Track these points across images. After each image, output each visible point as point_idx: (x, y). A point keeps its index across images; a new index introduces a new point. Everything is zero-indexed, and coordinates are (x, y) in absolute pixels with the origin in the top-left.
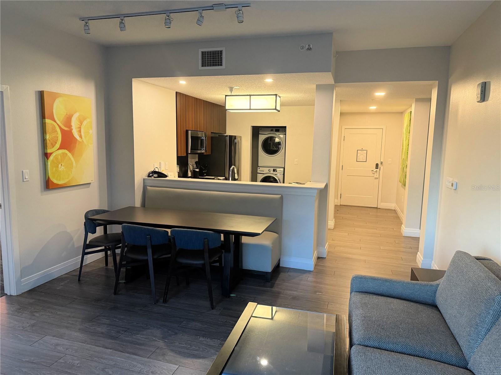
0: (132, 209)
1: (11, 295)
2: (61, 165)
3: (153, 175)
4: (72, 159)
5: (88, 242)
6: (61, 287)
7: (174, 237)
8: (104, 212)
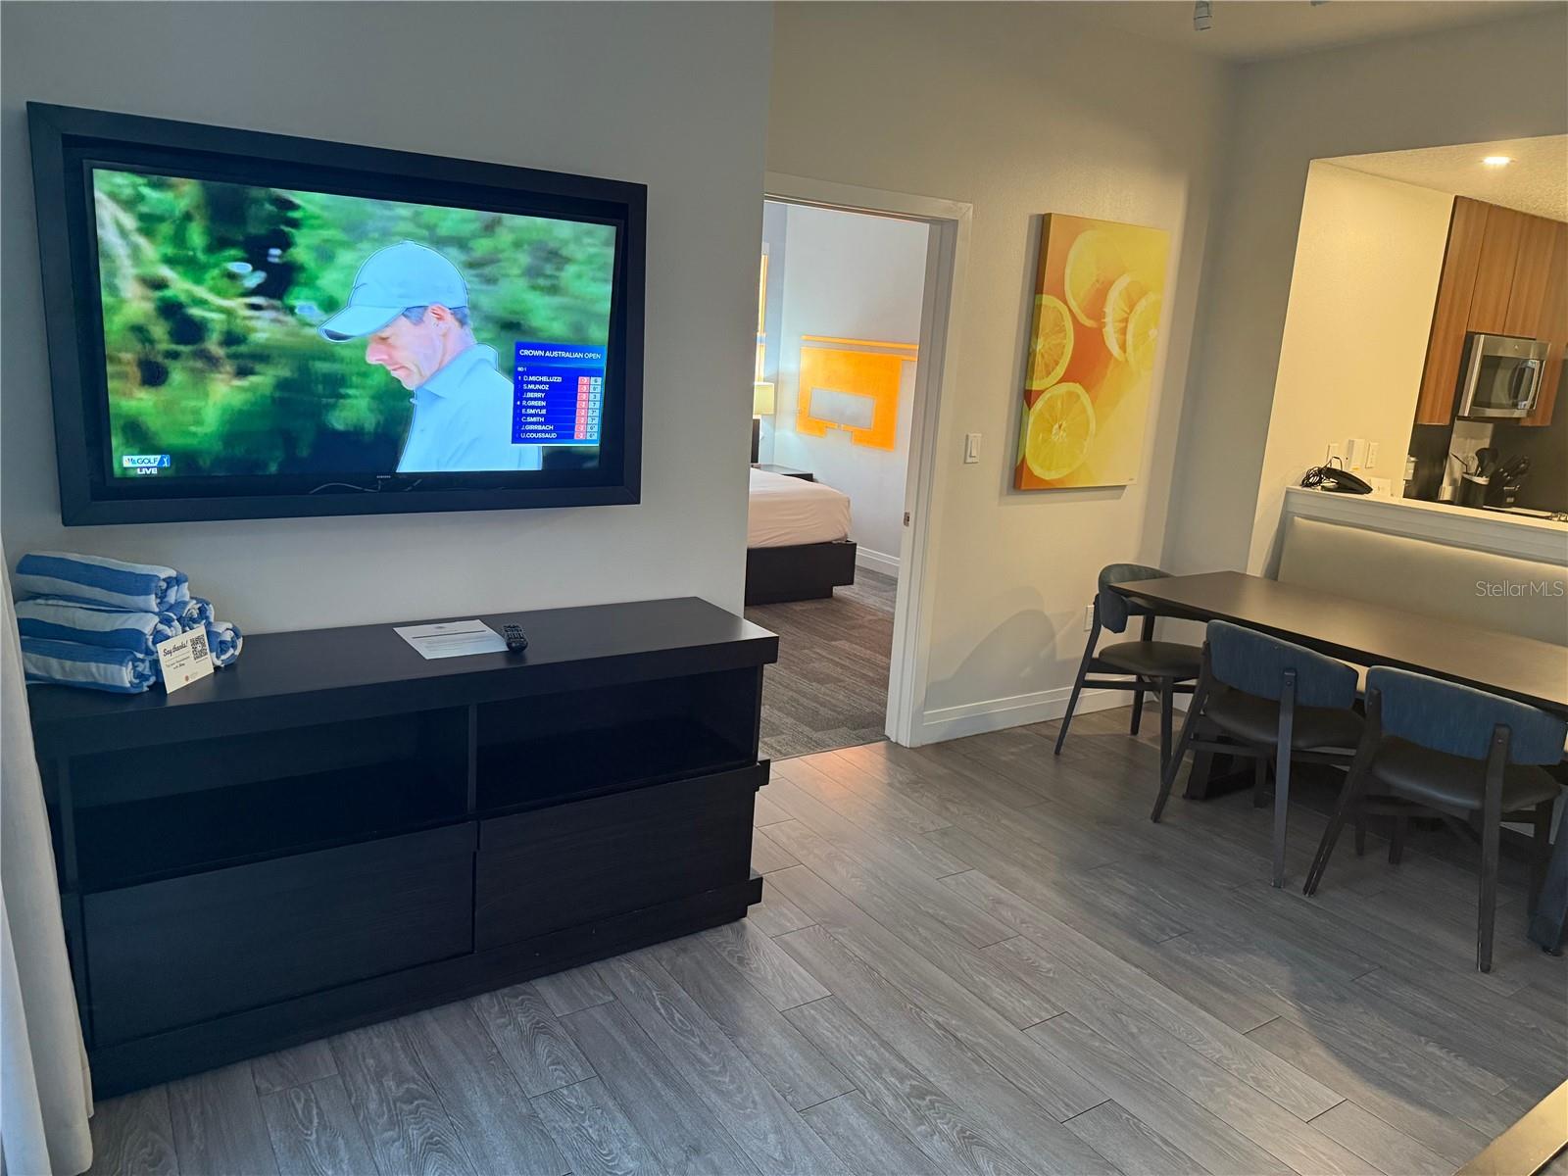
0: (1234, 580)
1: (896, 743)
2: (1060, 427)
3: (1320, 482)
4: (1090, 410)
5: (1096, 654)
6: (1012, 757)
7: (1380, 694)
8: (1154, 574)
